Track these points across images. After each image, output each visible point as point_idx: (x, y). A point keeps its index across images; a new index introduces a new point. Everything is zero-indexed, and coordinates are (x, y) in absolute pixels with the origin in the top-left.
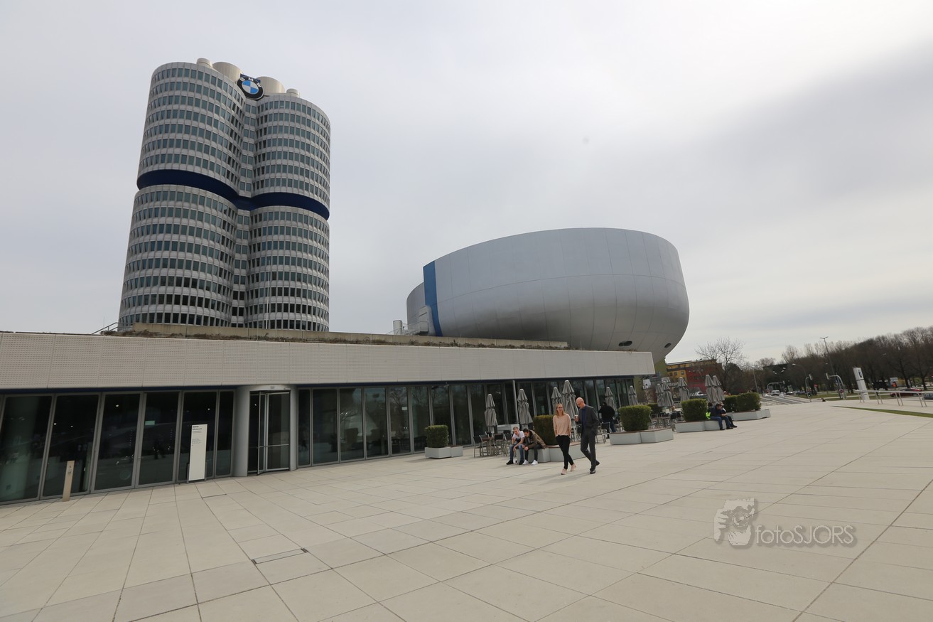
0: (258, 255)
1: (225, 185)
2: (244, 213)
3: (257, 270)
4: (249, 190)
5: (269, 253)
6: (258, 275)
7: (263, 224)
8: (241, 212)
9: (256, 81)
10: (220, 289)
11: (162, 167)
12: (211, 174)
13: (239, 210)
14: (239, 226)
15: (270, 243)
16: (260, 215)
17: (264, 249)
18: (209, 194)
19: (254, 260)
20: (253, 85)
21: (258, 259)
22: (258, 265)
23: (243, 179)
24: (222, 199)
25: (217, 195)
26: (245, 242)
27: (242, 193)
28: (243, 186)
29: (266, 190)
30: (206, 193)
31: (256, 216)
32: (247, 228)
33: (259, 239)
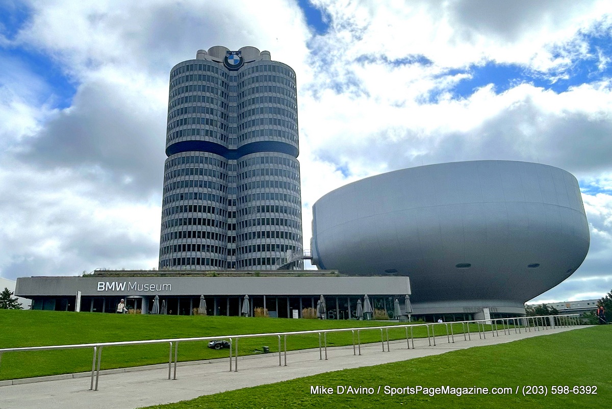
2: (233, 162)
3: (246, 205)
4: (235, 143)
7: (246, 169)
8: (230, 162)
9: (238, 53)
10: (220, 224)
13: (229, 160)
14: (230, 173)
15: (254, 183)
16: (243, 162)
17: (250, 188)
18: (207, 154)
20: (236, 57)
23: (230, 136)
25: (212, 154)
26: (234, 185)
27: (230, 147)
28: (230, 142)
29: (246, 142)
30: (204, 154)
31: (240, 163)
32: (235, 174)
33: (246, 181)
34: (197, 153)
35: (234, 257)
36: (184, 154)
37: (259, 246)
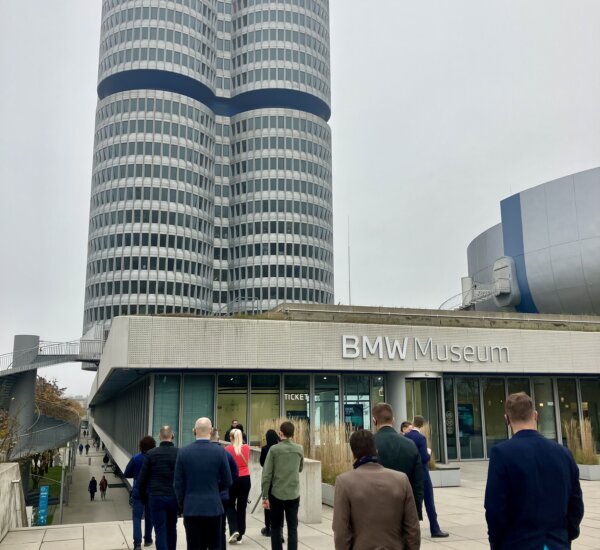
0: (243, 177)
1: (199, 84)
2: (224, 120)
3: (243, 198)
4: (227, 87)
5: (258, 175)
6: (244, 205)
7: (249, 135)
8: (219, 119)
10: (201, 224)
11: (128, 66)
12: (185, 71)
13: (217, 117)
14: (218, 139)
15: (258, 160)
16: (244, 122)
17: (251, 169)
18: (184, 99)
19: (238, 185)
21: (244, 184)
22: (244, 192)
23: (220, 73)
24: (198, 105)
25: (192, 100)
26: (226, 161)
27: (220, 93)
28: (220, 82)
29: (251, 86)
30: (179, 98)
31: (238, 124)
32: (227, 140)
33: (244, 156)
34: (167, 95)
35: (224, 285)
36: (142, 93)
37: (273, 267)
